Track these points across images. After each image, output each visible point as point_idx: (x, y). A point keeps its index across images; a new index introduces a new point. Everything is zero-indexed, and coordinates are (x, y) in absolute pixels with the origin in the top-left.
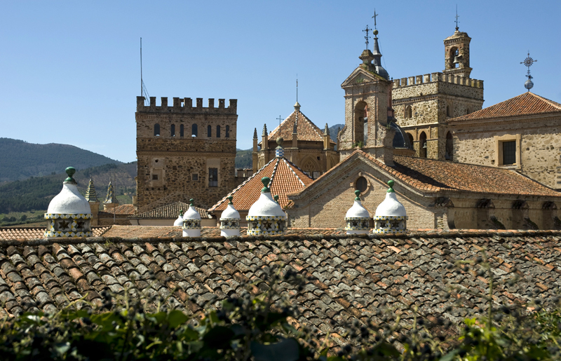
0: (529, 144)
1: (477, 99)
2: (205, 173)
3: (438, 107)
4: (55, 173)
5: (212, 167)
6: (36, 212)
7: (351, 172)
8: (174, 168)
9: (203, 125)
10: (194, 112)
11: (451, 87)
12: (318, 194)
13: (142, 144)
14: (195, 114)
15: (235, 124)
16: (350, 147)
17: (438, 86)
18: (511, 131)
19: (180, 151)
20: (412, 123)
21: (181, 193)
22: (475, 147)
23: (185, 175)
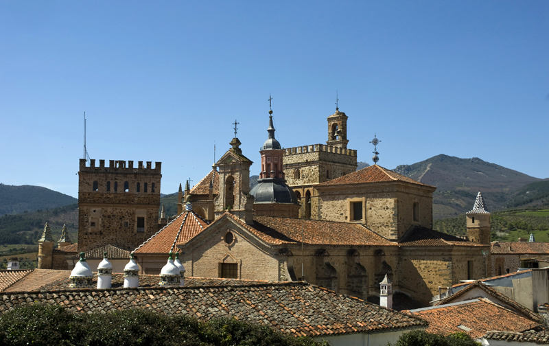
0: (371, 205)
1: (351, 165)
2: (134, 221)
3: (319, 171)
4: (27, 212)
5: (140, 216)
6: (9, 245)
7: (222, 229)
8: (109, 217)
9: (133, 182)
10: (126, 172)
11: (330, 156)
12: (199, 244)
13: (83, 197)
14: (127, 174)
15: (159, 182)
16: (222, 210)
17: (319, 155)
18: (359, 195)
19: (114, 203)
20: (300, 183)
21: (114, 237)
22: (333, 206)
23: (118, 222)
